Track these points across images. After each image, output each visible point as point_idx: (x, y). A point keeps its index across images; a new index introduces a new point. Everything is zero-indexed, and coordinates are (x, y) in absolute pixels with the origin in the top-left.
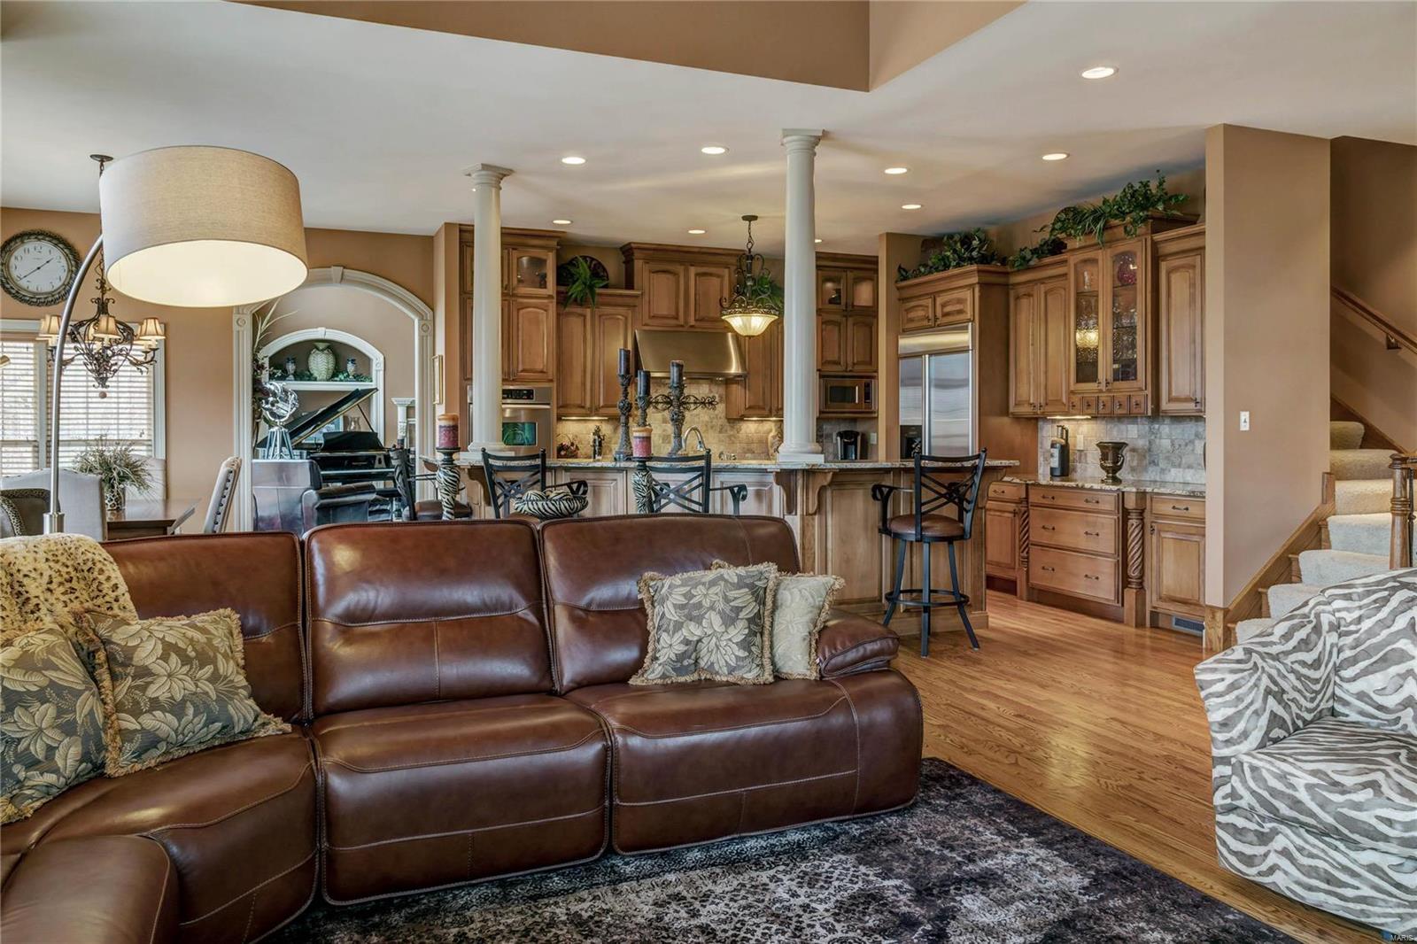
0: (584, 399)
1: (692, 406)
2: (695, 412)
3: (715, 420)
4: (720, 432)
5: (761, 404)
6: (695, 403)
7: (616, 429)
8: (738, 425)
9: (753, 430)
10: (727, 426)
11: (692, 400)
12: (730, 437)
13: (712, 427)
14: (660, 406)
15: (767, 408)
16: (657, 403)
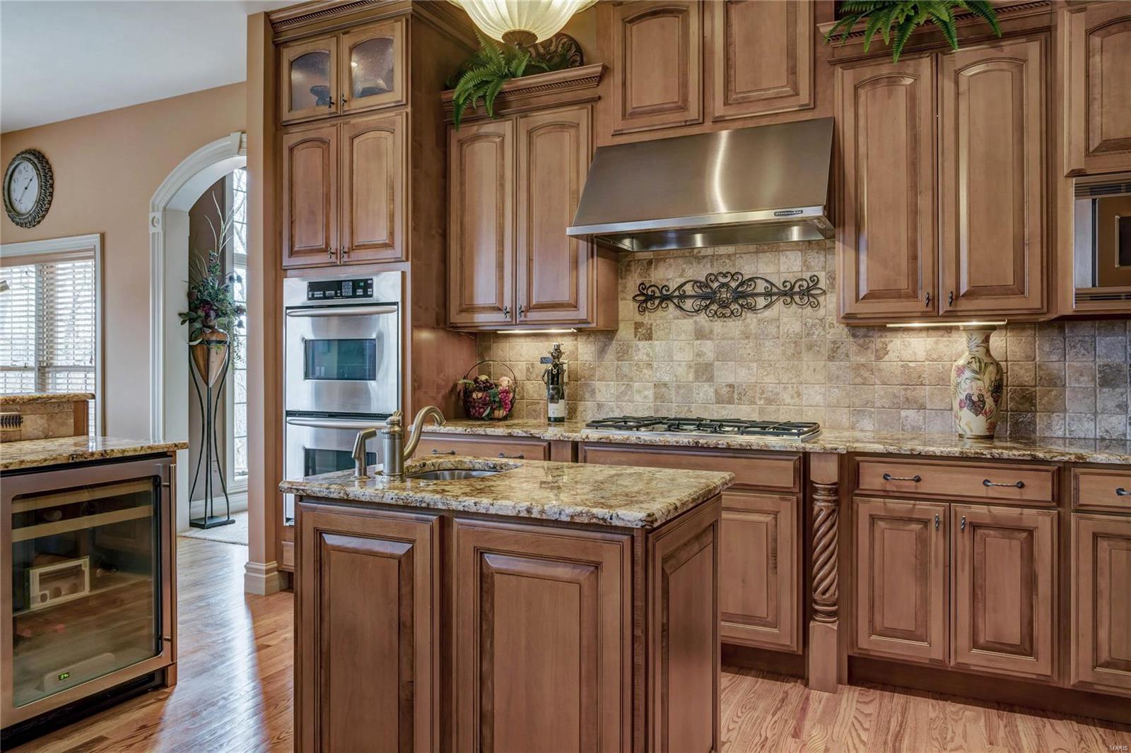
0: (501, 295)
1: (761, 302)
2: (767, 313)
3: (818, 331)
4: (831, 358)
5: (903, 284)
6: (768, 294)
7: (602, 352)
8: (878, 341)
9: (921, 355)
10: (850, 344)
11: (761, 287)
12: (858, 368)
13: (810, 348)
14: (688, 304)
15: (922, 296)
16: (683, 297)
